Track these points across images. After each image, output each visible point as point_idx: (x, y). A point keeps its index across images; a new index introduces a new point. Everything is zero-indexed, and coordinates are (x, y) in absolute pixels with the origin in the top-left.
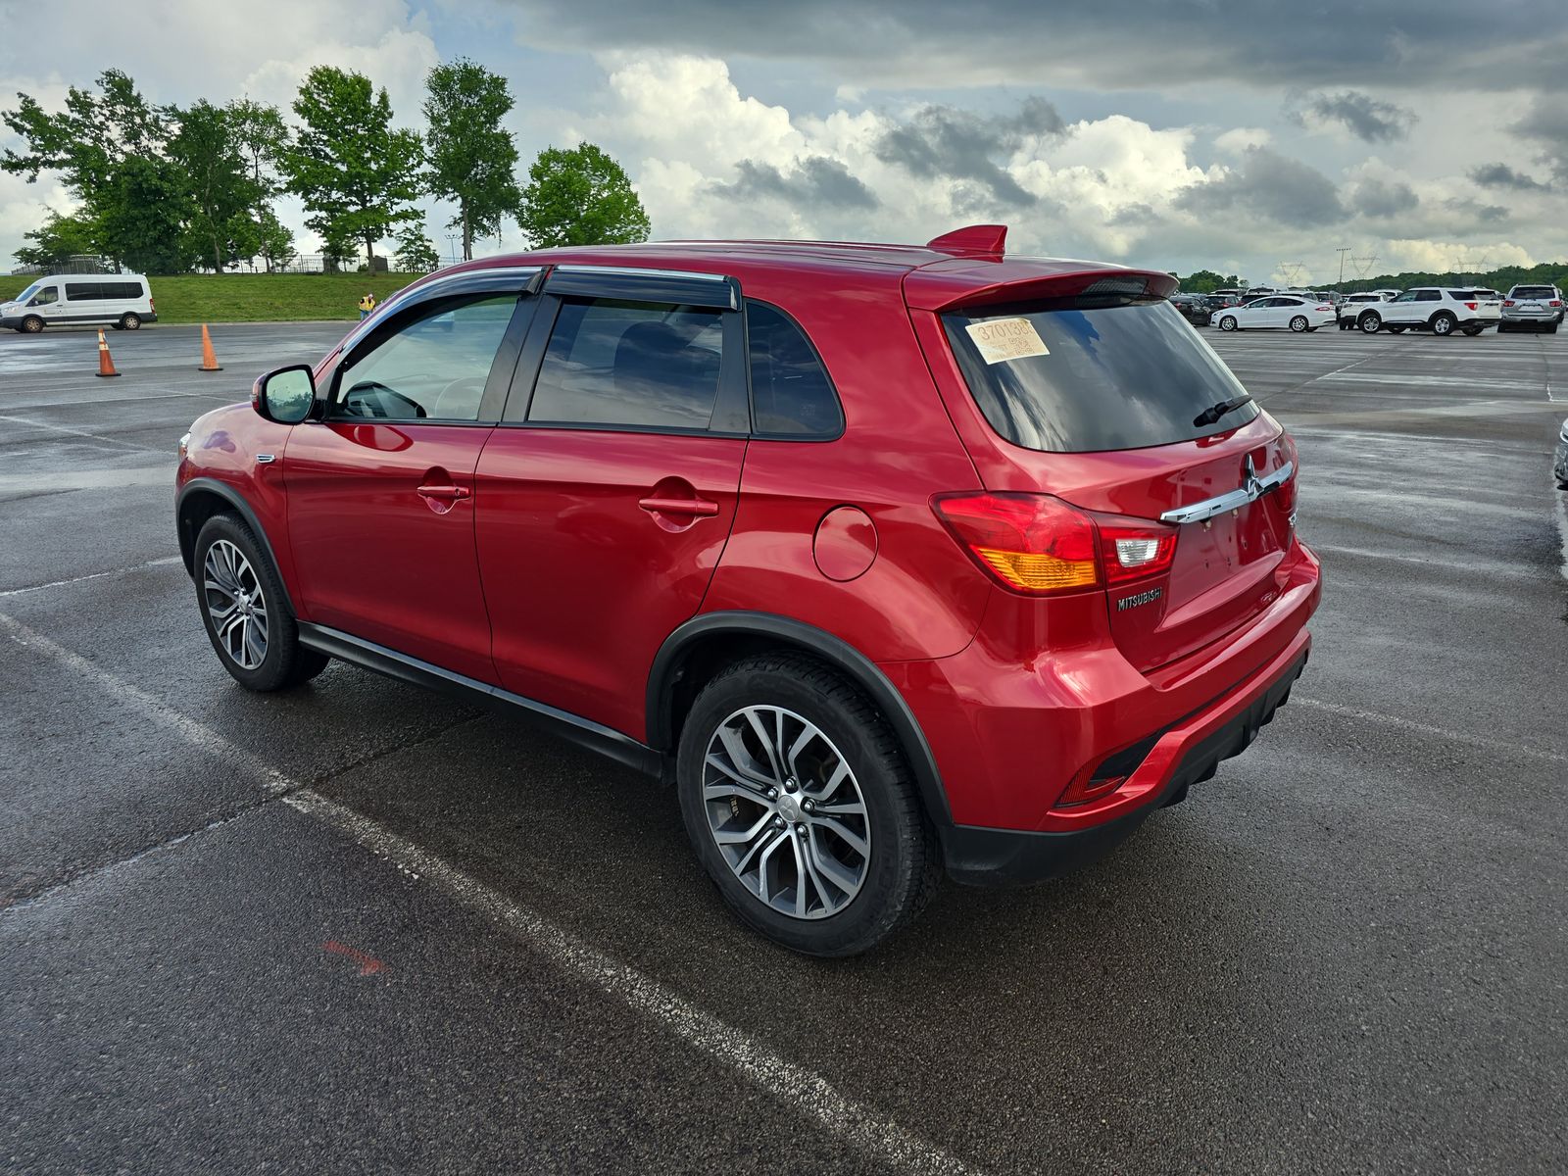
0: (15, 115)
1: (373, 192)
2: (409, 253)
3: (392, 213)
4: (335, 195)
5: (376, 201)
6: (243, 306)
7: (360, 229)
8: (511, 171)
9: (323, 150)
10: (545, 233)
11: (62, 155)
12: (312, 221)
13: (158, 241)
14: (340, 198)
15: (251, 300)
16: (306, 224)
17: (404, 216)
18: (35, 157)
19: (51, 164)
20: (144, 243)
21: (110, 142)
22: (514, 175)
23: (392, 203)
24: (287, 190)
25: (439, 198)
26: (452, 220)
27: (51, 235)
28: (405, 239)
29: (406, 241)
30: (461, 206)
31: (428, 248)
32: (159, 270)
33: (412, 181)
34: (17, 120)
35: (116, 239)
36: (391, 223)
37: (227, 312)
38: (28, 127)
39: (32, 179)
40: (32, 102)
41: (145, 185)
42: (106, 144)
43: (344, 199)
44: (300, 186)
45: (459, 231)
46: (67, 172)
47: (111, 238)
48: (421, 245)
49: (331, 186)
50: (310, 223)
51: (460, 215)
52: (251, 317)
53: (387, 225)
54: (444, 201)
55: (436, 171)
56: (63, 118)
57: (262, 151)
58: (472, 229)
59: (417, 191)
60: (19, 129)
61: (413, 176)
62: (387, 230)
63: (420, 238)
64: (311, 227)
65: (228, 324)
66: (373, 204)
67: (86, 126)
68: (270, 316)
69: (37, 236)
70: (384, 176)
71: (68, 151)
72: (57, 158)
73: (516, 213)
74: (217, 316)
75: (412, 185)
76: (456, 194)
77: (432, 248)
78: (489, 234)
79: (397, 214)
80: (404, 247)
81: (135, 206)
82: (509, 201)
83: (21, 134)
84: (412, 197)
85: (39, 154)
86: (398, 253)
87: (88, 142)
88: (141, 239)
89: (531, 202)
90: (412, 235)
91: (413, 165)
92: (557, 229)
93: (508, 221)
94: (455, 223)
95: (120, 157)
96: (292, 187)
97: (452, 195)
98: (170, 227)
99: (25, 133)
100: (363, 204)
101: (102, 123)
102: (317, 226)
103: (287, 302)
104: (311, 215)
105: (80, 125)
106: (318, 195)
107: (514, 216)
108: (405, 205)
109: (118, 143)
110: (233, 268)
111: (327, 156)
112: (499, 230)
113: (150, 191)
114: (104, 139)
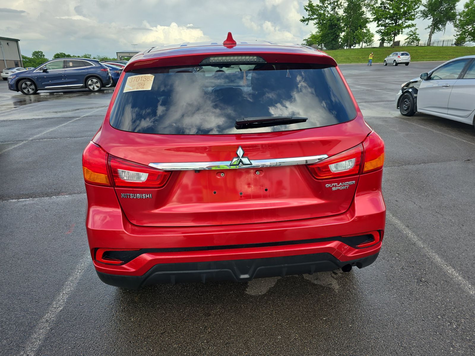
0: (306, 6)
1: (400, 19)
2: (410, 39)
3: (405, 26)
4: (387, 21)
5: (400, 22)
6: (350, 58)
7: (393, 32)
8: (455, 6)
9: (387, 6)
10: (464, 29)
11: (315, 16)
12: (378, 30)
13: (333, 40)
14: (389, 22)
15: (353, 57)
16: (376, 31)
17: (408, 26)
18: (309, 18)
19: (312, 19)
20: (329, 41)
21: (328, 11)
22: (456, 8)
23: (405, 22)
24: (373, 21)
25: (424, 19)
26: (428, 26)
27: (309, 40)
28: (410, 34)
29: (410, 35)
30: (432, 21)
31: (417, 37)
32: (331, 48)
33: (414, 14)
34: (307, 8)
35: (323, 40)
36: (403, 29)
37: (345, 60)
38: (309, 9)
39: (307, 24)
40: (311, 2)
41: (333, 23)
42: (326, 12)
43: (390, 22)
44: (377, 19)
45: (429, 30)
46: (315, 21)
47: (322, 39)
48: (414, 36)
49: (386, 18)
50: (377, 31)
51: (431, 24)
52: (351, 62)
53: (402, 30)
54: (426, 19)
55: (426, 9)
56: (318, 6)
57: (369, 9)
58: (434, 29)
59: (415, 17)
60: (307, 10)
61: (415, 12)
62: (402, 32)
63: (415, 34)
64: (377, 32)
65: (344, 64)
66: (399, 23)
67: (323, 7)
68: (357, 61)
69: (306, 40)
70: (405, 13)
71: (317, 15)
72: (314, 17)
73: (453, 22)
74: (342, 62)
75: (414, 15)
76: (432, 17)
77: (418, 37)
78: (440, 30)
79: (406, 26)
80: (408, 37)
81: (329, 29)
82: (451, 17)
83: (307, 11)
84: (413, 19)
85: (310, 17)
86: (406, 39)
87: (322, 12)
88: (329, 40)
89: (461, 17)
90: (412, 33)
91: (416, 8)
92: (469, 27)
93: (449, 25)
94: (428, 27)
95: (329, 15)
96: (375, 20)
97: (430, 17)
98: (337, 35)
99: (308, 11)
100: (396, 23)
101: (327, 6)
102: (379, 32)
103: (363, 57)
104: (378, 28)
105: (321, 7)
106: (382, 21)
107: (452, 23)
108: (410, 22)
109: (329, 11)
110: (354, 47)
111: (388, 8)
112: (445, 29)
113: (334, 25)
114: (326, 10)
